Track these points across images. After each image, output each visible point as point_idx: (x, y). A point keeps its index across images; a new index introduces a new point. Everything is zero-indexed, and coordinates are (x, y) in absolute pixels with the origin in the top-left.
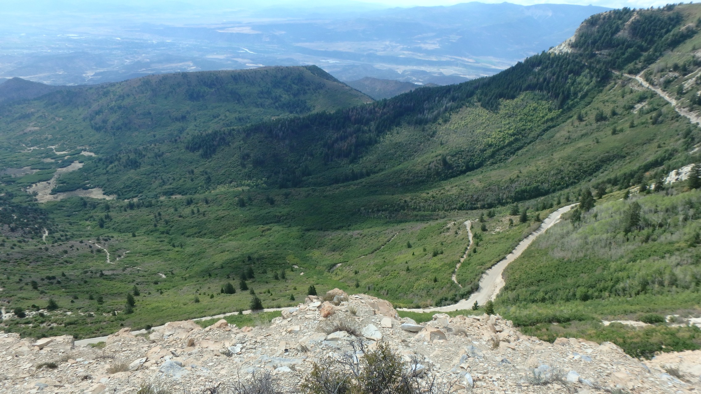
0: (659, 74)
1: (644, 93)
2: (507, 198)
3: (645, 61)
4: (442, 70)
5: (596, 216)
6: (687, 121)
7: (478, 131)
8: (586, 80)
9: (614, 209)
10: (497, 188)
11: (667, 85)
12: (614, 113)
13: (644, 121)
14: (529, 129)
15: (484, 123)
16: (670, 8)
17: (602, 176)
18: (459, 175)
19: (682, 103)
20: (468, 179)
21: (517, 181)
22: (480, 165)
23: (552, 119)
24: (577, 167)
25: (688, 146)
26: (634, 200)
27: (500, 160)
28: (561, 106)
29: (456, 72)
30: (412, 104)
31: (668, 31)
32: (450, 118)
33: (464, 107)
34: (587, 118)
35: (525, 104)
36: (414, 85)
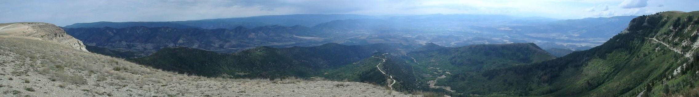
0: (660, 37)
1: (657, 44)
2: (617, 94)
3: (655, 32)
4: (581, 44)
5: (654, 93)
6: (674, 52)
7: (600, 68)
8: (636, 42)
9: (660, 88)
10: (612, 91)
11: (664, 40)
12: (649, 53)
13: (660, 54)
14: (620, 64)
15: (601, 64)
16: (657, 14)
17: (651, 78)
18: (595, 88)
19: (670, 46)
20: (599, 89)
21: (620, 86)
22: (603, 82)
23: (628, 59)
24: (641, 76)
25: (677, 60)
26: (665, 84)
27: (611, 79)
28: (630, 53)
29: (587, 45)
30: (572, 59)
31: (659, 22)
32: (588, 64)
33: (593, 59)
34: (640, 56)
35: (616, 54)
36: (571, 51)
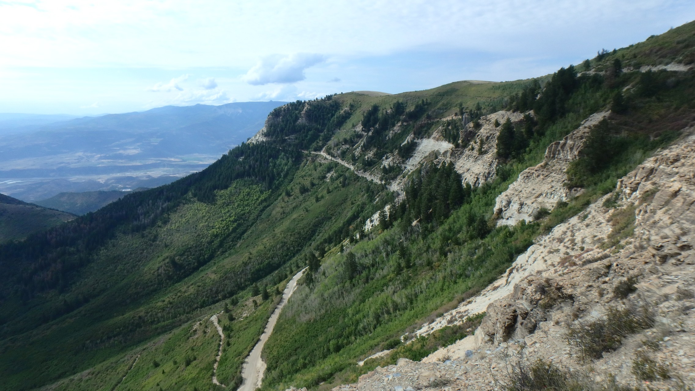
0: (336, 148)
1: (330, 164)
2: (245, 281)
3: (323, 139)
4: (149, 173)
5: (324, 274)
6: (364, 180)
7: (201, 225)
8: (284, 162)
9: (337, 262)
10: (233, 275)
11: (343, 155)
12: (313, 185)
13: (336, 186)
14: (248, 213)
15: (204, 216)
16: (329, 98)
17: (319, 238)
18: (193, 272)
19: (358, 167)
20: (202, 274)
21: (250, 262)
22: (211, 257)
23: (265, 200)
24: (297, 236)
25: (371, 198)
26: (348, 251)
27: (229, 248)
28: (270, 187)
29: (165, 173)
30: (124, 213)
31: (333, 115)
32: (169, 218)
33: (182, 205)
34: (293, 193)
35: (238, 191)
36: (122, 193)
